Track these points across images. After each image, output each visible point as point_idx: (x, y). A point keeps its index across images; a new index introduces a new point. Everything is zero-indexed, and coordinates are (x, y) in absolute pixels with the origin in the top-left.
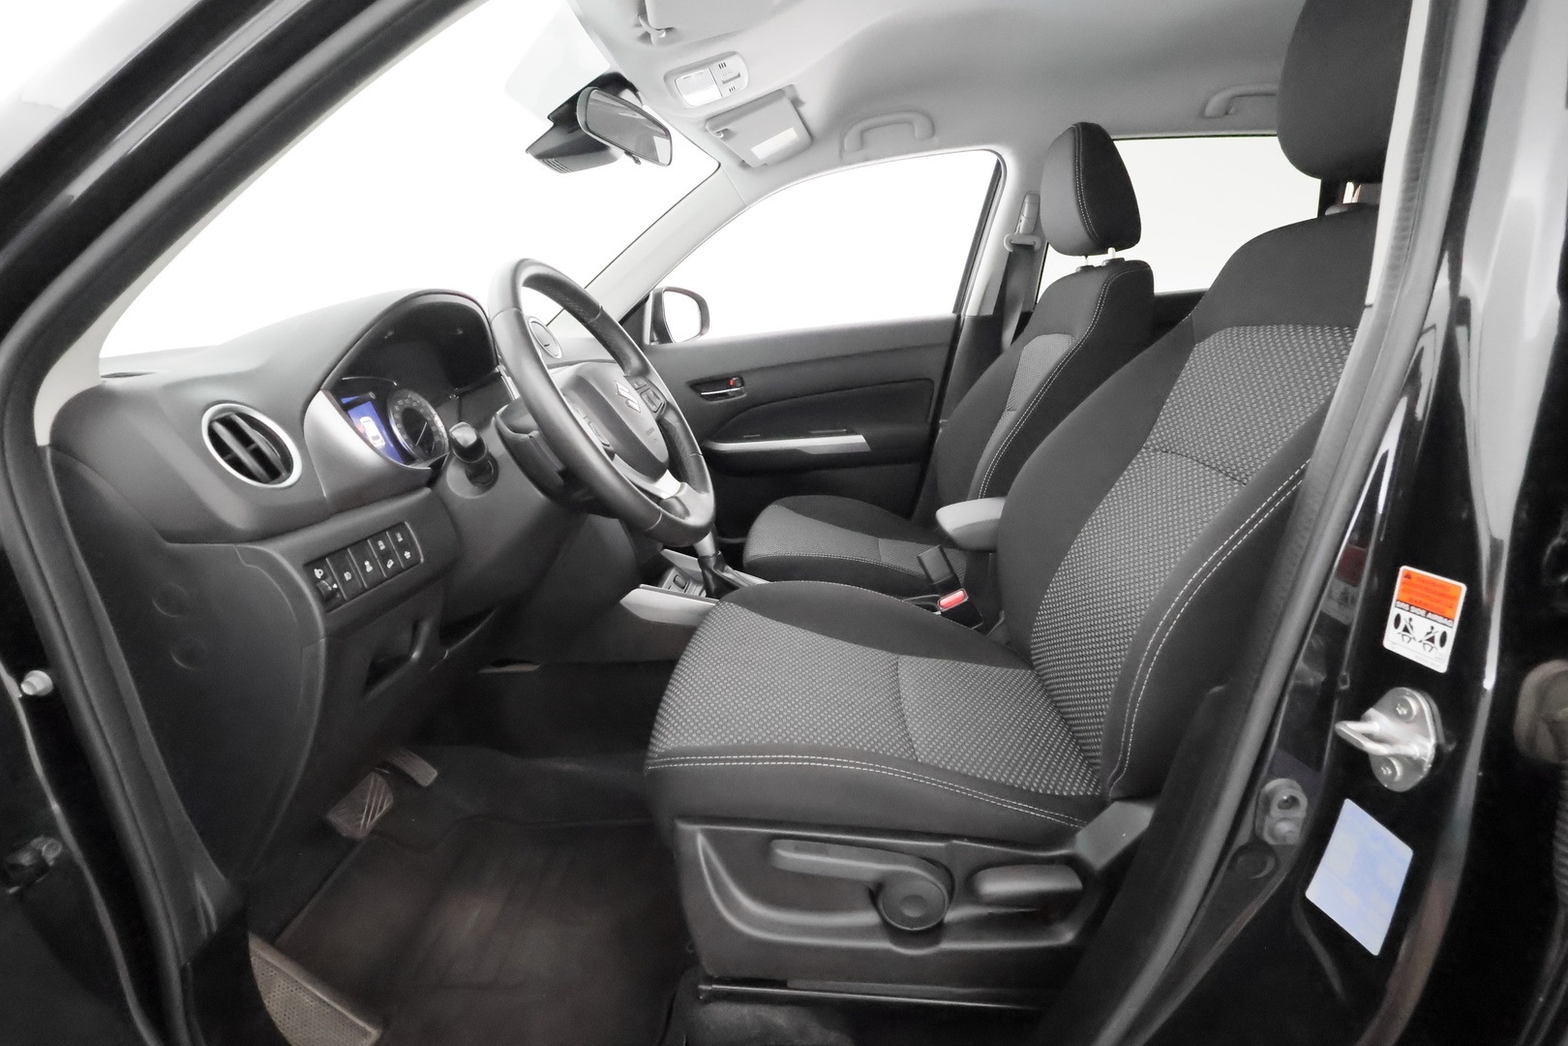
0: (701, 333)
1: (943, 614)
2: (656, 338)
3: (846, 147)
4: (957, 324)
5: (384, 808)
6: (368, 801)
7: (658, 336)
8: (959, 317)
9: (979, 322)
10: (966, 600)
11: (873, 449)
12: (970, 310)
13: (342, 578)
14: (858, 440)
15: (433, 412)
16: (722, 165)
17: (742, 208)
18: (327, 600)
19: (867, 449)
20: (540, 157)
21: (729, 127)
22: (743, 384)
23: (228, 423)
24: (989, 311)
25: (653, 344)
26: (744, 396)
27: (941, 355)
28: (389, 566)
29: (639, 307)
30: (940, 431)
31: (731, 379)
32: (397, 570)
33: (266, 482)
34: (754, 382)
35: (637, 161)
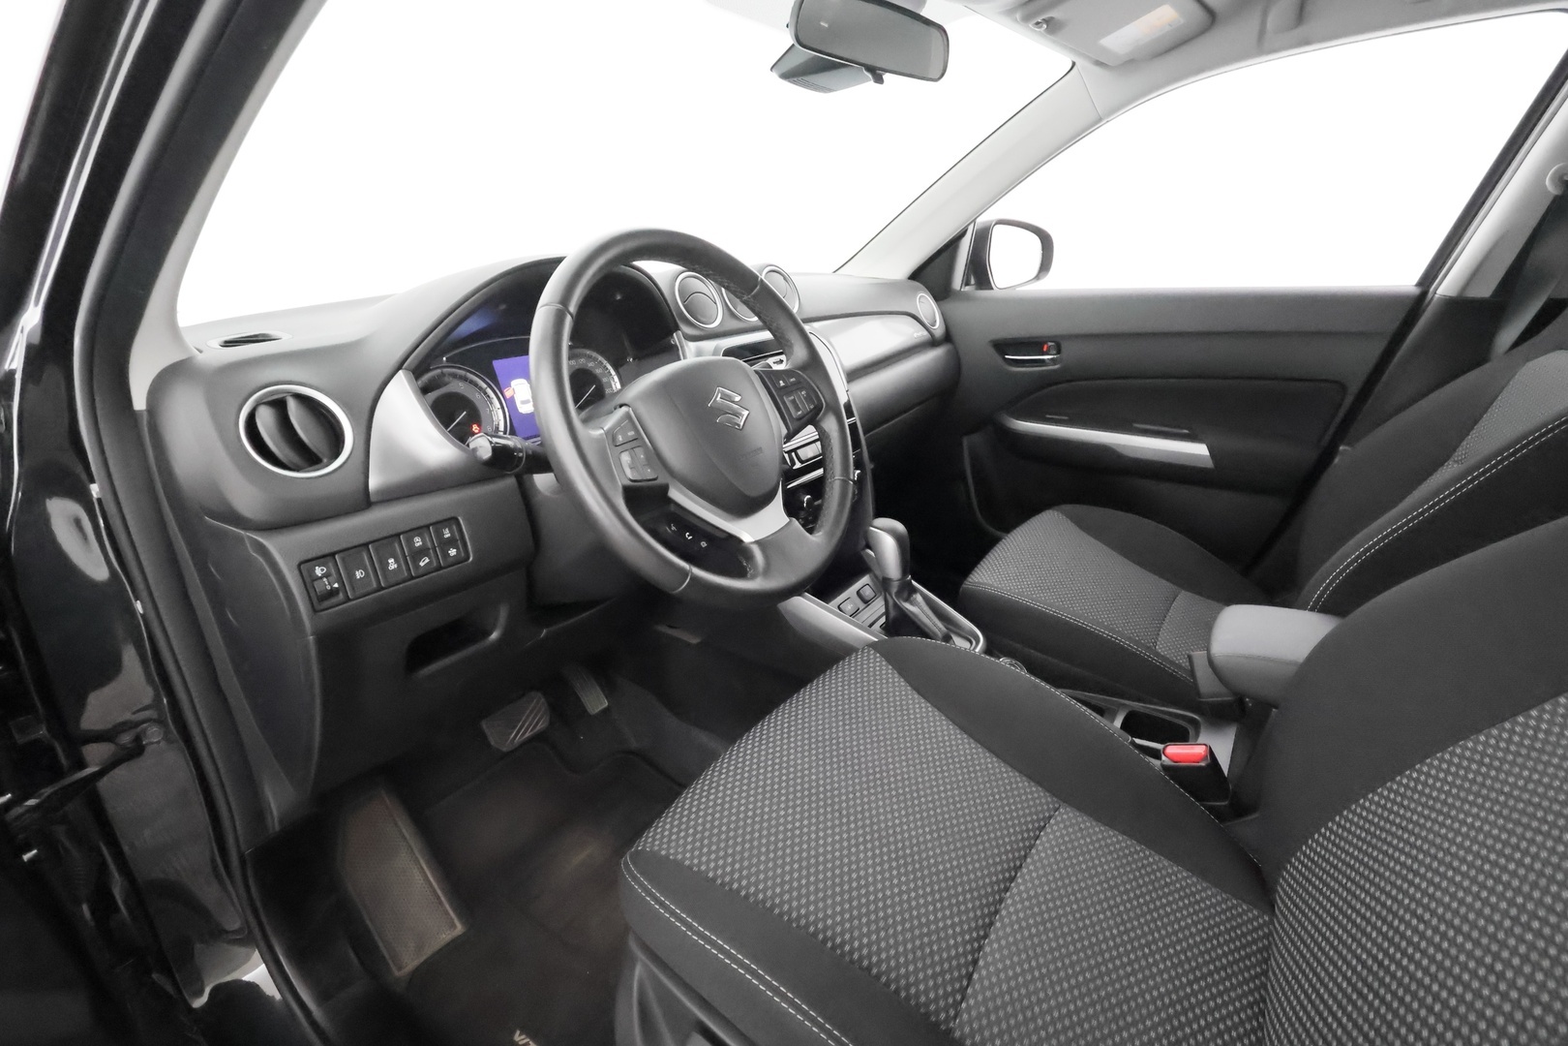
0: (1037, 277)
1: (1165, 768)
2: (973, 281)
3: (1270, 25)
4: (1416, 304)
5: (538, 728)
6: (523, 719)
7: (976, 278)
8: (1423, 295)
9: (1459, 307)
10: (1203, 764)
11: (1216, 467)
12: (1447, 286)
13: (351, 576)
14: (1197, 451)
15: (613, 372)
16: (1077, 63)
17: (1098, 121)
18: (319, 600)
19: (1210, 464)
20: (787, 76)
21: (1053, 14)
22: (1059, 352)
23: (279, 405)
24: (1485, 290)
25: (967, 288)
26: (1056, 367)
27: (1375, 350)
28: (422, 564)
29: (952, 245)
30: (1336, 460)
31: (1046, 343)
32: (428, 570)
33: (297, 469)
34: (1071, 350)
35: (879, 80)
